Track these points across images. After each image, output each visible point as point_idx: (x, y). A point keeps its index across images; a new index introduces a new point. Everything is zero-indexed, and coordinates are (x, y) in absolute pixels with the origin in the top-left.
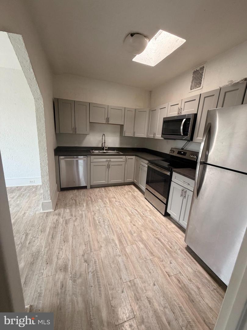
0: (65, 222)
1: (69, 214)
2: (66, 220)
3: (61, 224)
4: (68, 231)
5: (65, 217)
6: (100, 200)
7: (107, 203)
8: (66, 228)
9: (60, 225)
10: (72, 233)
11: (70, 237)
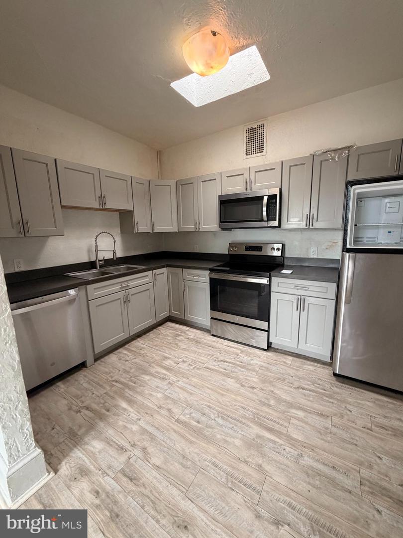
0: (125, 479)
1: (112, 452)
2: (123, 472)
3: (120, 492)
4: (160, 493)
5: (110, 467)
6: (147, 378)
7: (165, 375)
8: (147, 492)
9: (120, 497)
10: (175, 492)
11: (183, 502)
